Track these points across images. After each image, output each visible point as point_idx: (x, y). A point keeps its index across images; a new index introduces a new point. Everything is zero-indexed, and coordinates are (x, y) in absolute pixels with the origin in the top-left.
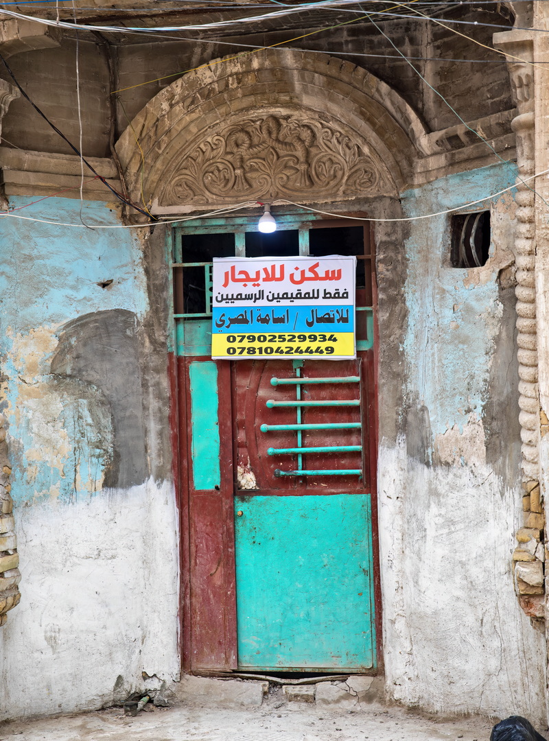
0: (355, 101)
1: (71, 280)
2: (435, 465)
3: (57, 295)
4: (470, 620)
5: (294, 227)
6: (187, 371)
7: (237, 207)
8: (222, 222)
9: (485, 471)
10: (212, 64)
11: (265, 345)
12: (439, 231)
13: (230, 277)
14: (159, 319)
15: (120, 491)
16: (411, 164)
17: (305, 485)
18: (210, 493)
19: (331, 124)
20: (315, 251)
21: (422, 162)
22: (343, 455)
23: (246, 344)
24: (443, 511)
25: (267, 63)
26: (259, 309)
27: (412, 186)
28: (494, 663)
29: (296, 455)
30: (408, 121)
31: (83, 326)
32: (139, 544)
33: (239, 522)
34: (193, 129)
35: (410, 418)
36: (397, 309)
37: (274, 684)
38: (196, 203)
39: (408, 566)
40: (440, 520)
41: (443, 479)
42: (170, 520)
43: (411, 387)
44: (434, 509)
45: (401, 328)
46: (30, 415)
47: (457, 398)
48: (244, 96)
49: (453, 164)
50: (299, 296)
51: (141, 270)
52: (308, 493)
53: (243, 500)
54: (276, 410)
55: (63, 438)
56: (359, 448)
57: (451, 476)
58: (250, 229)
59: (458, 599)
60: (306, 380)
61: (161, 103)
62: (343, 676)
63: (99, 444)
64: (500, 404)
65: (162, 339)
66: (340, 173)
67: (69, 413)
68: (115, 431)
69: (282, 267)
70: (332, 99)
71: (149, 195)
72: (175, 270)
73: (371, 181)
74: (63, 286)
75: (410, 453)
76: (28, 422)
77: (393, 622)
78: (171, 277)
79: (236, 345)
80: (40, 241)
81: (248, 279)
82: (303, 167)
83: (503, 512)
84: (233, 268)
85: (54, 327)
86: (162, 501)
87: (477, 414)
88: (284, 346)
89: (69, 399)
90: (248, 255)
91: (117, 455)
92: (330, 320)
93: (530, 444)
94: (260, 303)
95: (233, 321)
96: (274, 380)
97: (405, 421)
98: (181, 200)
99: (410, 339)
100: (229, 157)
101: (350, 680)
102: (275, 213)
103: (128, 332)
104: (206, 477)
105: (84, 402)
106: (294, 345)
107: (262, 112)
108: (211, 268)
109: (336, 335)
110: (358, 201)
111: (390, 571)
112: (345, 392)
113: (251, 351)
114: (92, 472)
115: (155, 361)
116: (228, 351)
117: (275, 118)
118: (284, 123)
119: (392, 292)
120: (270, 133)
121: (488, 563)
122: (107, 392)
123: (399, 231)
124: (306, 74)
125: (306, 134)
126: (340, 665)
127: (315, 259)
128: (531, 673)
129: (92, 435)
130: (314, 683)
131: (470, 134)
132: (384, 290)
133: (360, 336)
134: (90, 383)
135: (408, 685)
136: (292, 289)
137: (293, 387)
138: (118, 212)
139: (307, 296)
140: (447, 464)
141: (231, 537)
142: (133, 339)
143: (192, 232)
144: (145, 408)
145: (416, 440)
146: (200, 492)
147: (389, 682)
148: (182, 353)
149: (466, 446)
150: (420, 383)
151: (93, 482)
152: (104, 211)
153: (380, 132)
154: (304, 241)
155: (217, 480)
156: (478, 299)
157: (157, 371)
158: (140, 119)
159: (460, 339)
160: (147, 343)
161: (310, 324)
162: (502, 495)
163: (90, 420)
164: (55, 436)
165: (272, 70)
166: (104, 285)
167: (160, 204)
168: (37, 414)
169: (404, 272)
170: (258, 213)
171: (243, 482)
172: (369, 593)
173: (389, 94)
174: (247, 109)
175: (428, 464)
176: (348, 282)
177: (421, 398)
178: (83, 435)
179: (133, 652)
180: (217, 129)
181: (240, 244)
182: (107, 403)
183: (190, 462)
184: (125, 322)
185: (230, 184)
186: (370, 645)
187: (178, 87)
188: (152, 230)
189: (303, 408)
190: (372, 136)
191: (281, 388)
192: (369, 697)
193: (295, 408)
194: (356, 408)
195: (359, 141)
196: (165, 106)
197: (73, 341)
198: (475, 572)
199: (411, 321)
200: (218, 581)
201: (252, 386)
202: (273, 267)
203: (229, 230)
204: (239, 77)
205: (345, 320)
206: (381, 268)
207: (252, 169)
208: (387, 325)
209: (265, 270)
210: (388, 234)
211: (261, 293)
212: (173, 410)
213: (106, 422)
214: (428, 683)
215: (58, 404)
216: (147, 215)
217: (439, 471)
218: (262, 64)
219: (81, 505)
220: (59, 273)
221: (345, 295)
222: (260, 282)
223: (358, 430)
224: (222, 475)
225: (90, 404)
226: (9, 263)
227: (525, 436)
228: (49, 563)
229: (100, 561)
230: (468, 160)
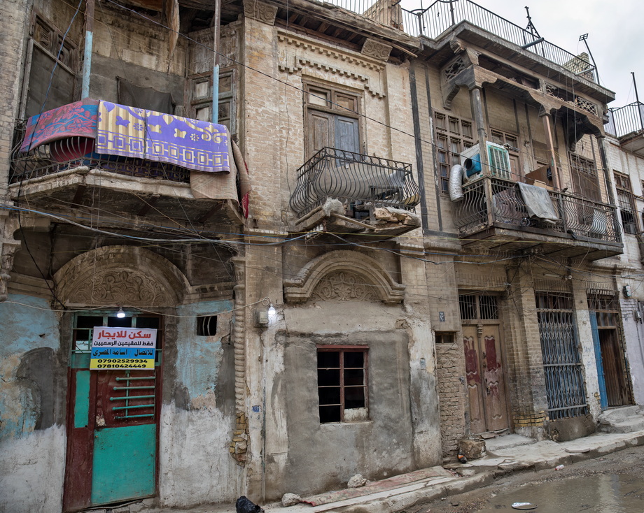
0: (162, 270)
1: (28, 333)
2: (191, 410)
3: (22, 340)
4: (206, 467)
5: (130, 316)
6: (76, 374)
7: (107, 306)
8: (99, 312)
9: (216, 411)
10: (104, 248)
11: (115, 364)
12: (192, 322)
13: (101, 335)
14: (65, 352)
15: (42, 431)
16: (183, 296)
17: (128, 422)
18: (83, 429)
19: (150, 278)
20: (138, 326)
21: (187, 296)
22: (145, 408)
23: (107, 363)
24: (195, 427)
25: (127, 251)
26: (114, 348)
27: (182, 304)
28: (215, 482)
29: (125, 410)
30: (183, 280)
31: (31, 354)
32: (47, 456)
33: (96, 440)
34: (90, 273)
35: (177, 392)
36: (173, 350)
37: (108, 510)
38: (87, 303)
39: (175, 451)
40: (194, 431)
41: (195, 415)
42: (63, 442)
43: (178, 380)
44: (191, 427)
45: (175, 357)
46: (5, 397)
47: (203, 384)
48: (115, 262)
49: (202, 298)
50: (132, 344)
51: (58, 330)
52: (129, 425)
53: (98, 431)
54: (118, 391)
55: (19, 407)
56: (153, 405)
57: (199, 413)
58: (111, 315)
59: (201, 460)
60: (131, 378)
61: (78, 260)
62: (140, 500)
63: (34, 410)
64: (223, 386)
65: (66, 361)
66: (152, 297)
67: (23, 395)
68: (42, 403)
69: (126, 332)
70: (152, 268)
71: (66, 298)
72: (74, 330)
73: (164, 301)
74: (25, 336)
75: (178, 406)
76: (4, 400)
77: (166, 474)
78: (72, 334)
79: (102, 364)
80: (17, 315)
81: (110, 336)
82: (137, 293)
83: (224, 425)
84: (103, 331)
85: (19, 355)
86: (60, 434)
87: (212, 390)
88: (124, 364)
89: (23, 389)
90: (108, 326)
91: (42, 414)
92: (145, 354)
93: (241, 399)
94: (114, 346)
95: (101, 353)
96: (118, 379)
97: (175, 394)
98: (81, 301)
99: (178, 362)
100: (104, 285)
101: (144, 501)
102: (124, 310)
103: (50, 358)
104: (81, 421)
105: (30, 390)
106: (129, 364)
107: (121, 270)
108: (92, 331)
109: (147, 360)
110: (159, 308)
111: (166, 454)
112: (148, 383)
113: (109, 366)
114: (30, 423)
115: (61, 370)
116: (98, 366)
117: (127, 273)
118: (130, 275)
119: (171, 344)
120: (124, 278)
121: (216, 445)
122: (40, 385)
123: (175, 320)
124: (143, 258)
125: (139, 280)
126: (139, 496)
127: (139, 330)
128: (231, 482)
129: (32, 405)
130: (127, 505)
131: (212, 289)
132: (168, 343)
133: (156, 360)
134: (33, 381)
135: (171, 498)
136: (130, 341)
137: (126, 381)
138: (50, 304)
139: (136, 344)
140: (197, 409)
141: (91, 448)
142: (51, 360)
143: (83, 315)
144: (54, 392)
145: (182, 401)
146: (76, 429)
147: (162, 499)
148: (74, 367)
149: (207, 402)
150: (183, 379)
151: (30, 427)
152: (44, 304)
153: (171, 283)
154: (134, 322)
155: (86, 423)
156: (212, 347)
157: (62, 375)
158: (67, 266)
159: (203, 362)
160: (58, 362)
161: (136, 355)
162: (223, 419)
163: (31, 398)
164: (16, 406)
165: (129, 254)
166: (41, 336)
167: (70, 302)
168: (9, 396)
169: (176, 336)
170: (117, 310)
171: (99, 423)
172: (153, 464)
173: (177, 270)
174: (114, 267)
175: (188, 410)
176: (153, 339)
177: (184, 384)
178: (28, 405)
179: (40, 508)
180: (100, 274)
181: (105, 321)
182: (39, 390)
183: (73, 416)
184: (49, 353)
185: (104, 296)
186: (152, 485)
187: (87, 255)
188: (64, 313)
189: (129, 390)
190: (167, 284)
191: (120, 382)
192: (153, 507)
193: (126, 390)
194: (153, 389)
195: (161, 285)
196: (80, 262)
197: (27, 361)
198: (210, 449)
199: (179, 355)
200: (84, 468)
201: (106, 381)
202: (122, 332)
203: (101, 315)
204: (114, 255)
205: (151, 354)
206: (167, 334)
207: (114, 291)
208: (169, 356)
209: (118, 333)
210: (171, 321)
211: (115, 342)
212: (68, 393)
213: (38, 399)
214: (181, 495)
215: (18, 391)
216: (63, 306)
217: (193, 412)
218: (124, 251)
219: (24, 439)
220: (24, 330)
221: (152, 344)
222: (115, 337)
223: (153, 398)
224: (89, 420)
225: (32, 391)
226: (3, 324)
227: (238, 396)
228: (6, 469)
229: (30, 465)
230: (210, 297)
